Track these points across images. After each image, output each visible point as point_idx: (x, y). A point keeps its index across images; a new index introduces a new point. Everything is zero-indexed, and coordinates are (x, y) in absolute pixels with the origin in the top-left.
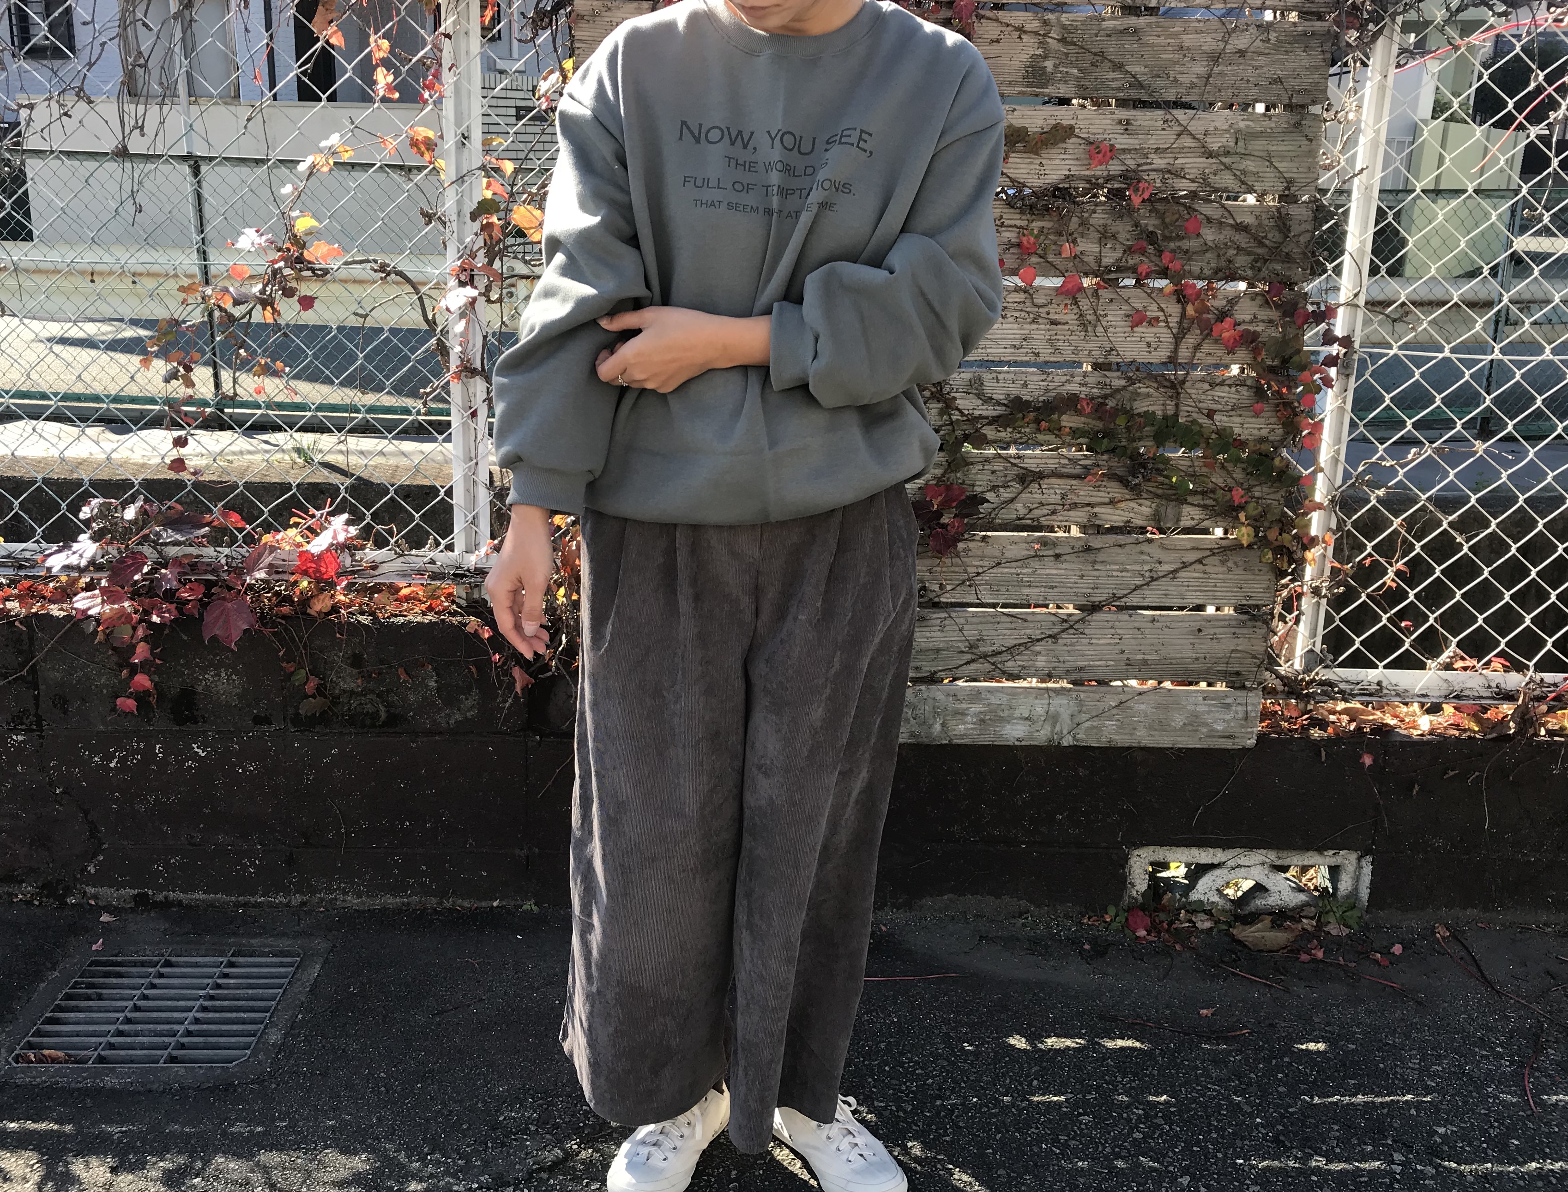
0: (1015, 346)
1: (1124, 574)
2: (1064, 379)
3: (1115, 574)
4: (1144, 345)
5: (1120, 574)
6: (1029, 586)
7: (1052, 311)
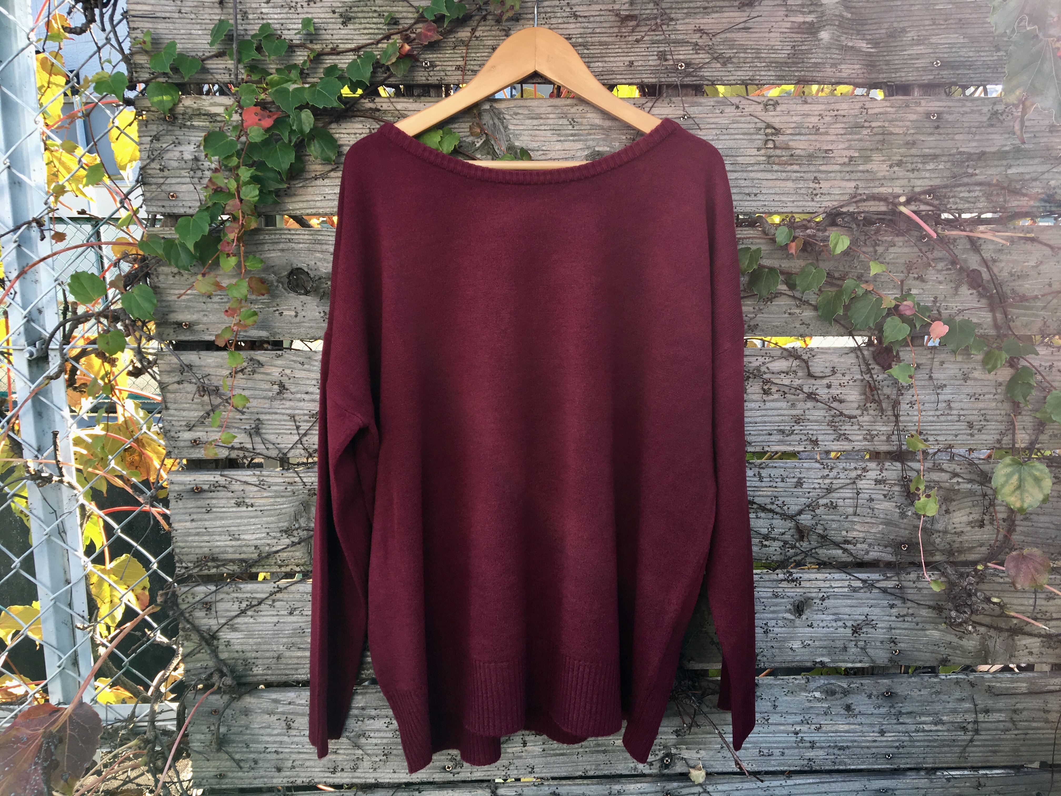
0: (782, 432)
1: (939, 727)
2: (854, 474)
3: (926, 727)
4: (963, 426)
5: (934, 728)
6: (812, 747)
7: (835, 383)
